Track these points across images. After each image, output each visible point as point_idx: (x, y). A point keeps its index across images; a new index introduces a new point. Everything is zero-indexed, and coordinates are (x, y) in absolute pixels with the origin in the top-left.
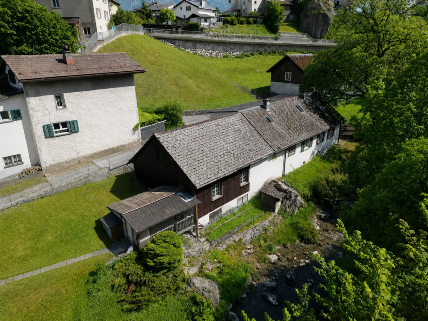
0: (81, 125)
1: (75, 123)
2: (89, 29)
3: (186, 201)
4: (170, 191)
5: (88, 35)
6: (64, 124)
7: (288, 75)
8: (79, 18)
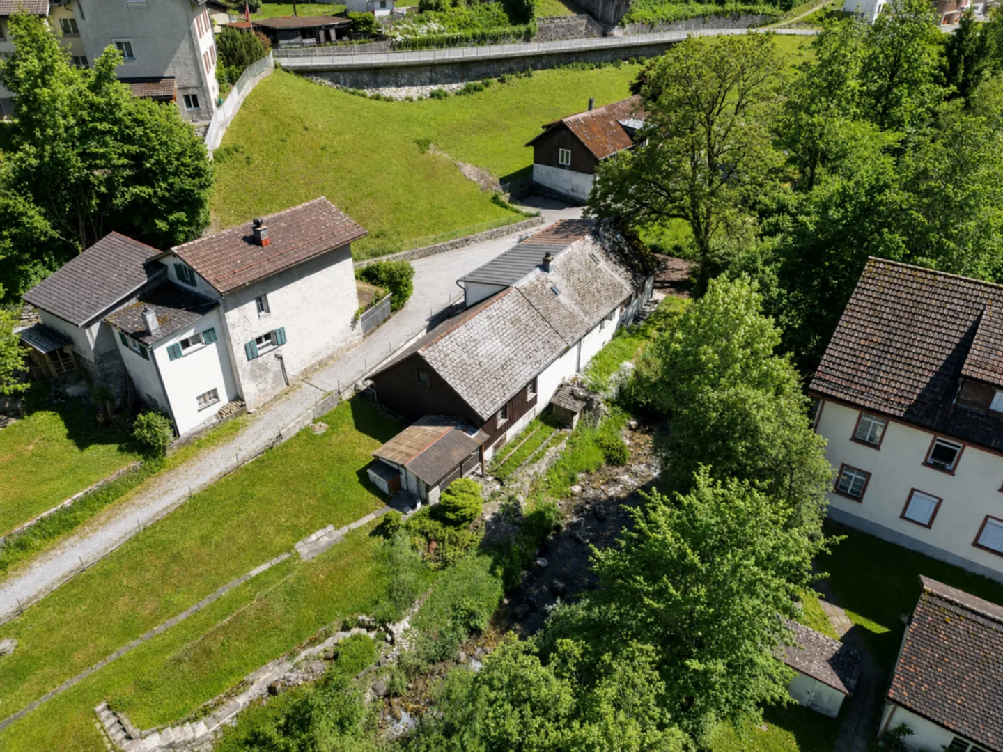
0: (289, 334)
1: (281, 331)
2: (195, 97)
3: (472, 436)
4: (449, 425)
5: (193, 108)
6: (267, 336)
7: (565, 154)
8: (173, 77)
